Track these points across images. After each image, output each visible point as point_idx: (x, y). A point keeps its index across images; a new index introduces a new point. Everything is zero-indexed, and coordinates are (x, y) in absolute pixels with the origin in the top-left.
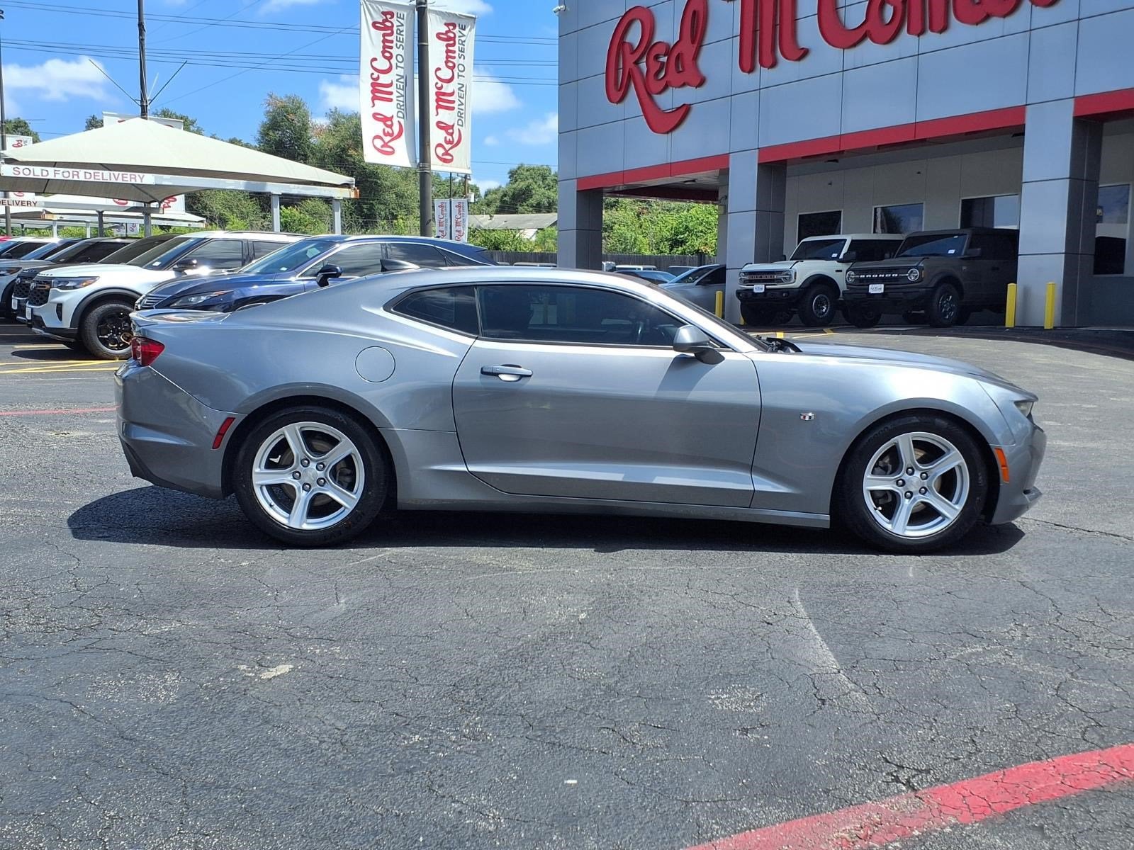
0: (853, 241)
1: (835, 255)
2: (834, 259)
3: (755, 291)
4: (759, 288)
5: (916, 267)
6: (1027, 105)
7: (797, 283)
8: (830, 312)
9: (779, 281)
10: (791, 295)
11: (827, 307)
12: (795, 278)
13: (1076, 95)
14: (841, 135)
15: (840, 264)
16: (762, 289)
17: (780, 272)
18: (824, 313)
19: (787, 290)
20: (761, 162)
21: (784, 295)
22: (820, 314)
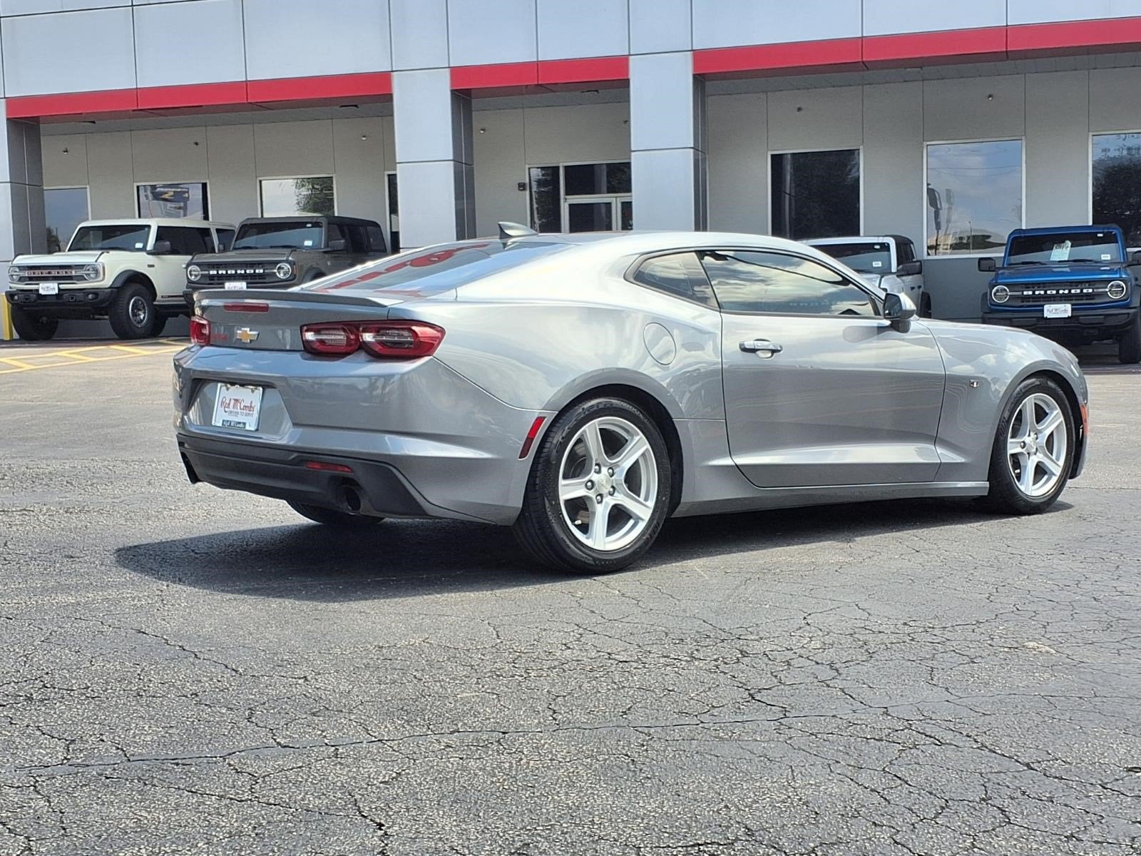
0: (159, 228)
1: (139, 245)
2: (139, 250)
3: (42, 292)
4: (48, 288)
5: (287, 261)
6: (392, 71)
7: (107, 282)
8: (148, 319)
9: (81, 278)
10: (100, 298)
11: (144, 313)
12: (104, 274)
13: (451, 66)
14: (137, 88)
15: (150, 257)
16: (54, 289)
17: (81, 267)
18: (142, 321)
19: (95, 292)
20: (9, 117)
21: (90, 296)
22: (138, 323)
